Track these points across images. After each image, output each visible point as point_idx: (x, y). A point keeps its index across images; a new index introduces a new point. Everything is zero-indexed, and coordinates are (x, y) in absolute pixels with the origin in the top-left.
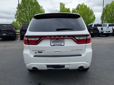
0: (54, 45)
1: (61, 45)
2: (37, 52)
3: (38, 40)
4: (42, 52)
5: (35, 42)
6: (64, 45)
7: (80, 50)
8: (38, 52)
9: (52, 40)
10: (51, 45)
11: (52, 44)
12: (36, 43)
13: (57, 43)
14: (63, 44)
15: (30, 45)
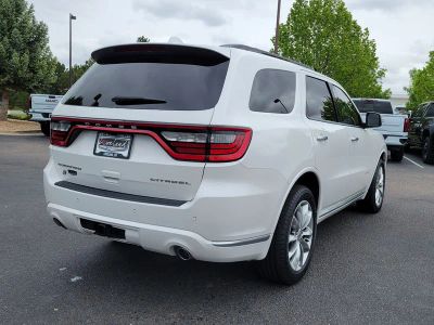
0: (101, 154)
1: (120, 156)
2: (68, 173)
4: (76, 173)
6: (128, 158)
7: (182, 183)
8: (70, 172)
9: (101, 137)
10: (95, 153)
11: (98, 151)
13: (112, 149)
14: (125, 154)
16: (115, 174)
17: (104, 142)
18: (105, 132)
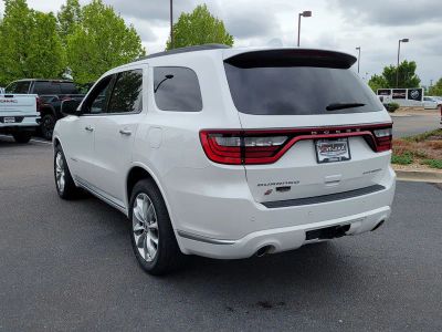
0: (326, 161)
1: (344, 159)
2: (273, 188)
3: (281, 147)
4: (289, 188)
5: (270, 154)
6: (350, 158)
8: (278, 189)
9: (320, 144)
10: (318, 162)
11: (321, 158)
12: (273, 155)
14: (346, 156)
15: (248, 167)
16: (336, 177)
17: (324, 149)
18: (322, 139)
